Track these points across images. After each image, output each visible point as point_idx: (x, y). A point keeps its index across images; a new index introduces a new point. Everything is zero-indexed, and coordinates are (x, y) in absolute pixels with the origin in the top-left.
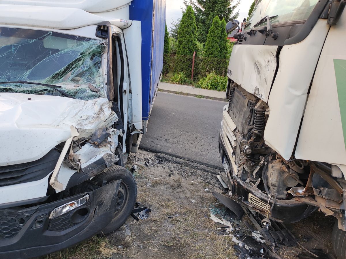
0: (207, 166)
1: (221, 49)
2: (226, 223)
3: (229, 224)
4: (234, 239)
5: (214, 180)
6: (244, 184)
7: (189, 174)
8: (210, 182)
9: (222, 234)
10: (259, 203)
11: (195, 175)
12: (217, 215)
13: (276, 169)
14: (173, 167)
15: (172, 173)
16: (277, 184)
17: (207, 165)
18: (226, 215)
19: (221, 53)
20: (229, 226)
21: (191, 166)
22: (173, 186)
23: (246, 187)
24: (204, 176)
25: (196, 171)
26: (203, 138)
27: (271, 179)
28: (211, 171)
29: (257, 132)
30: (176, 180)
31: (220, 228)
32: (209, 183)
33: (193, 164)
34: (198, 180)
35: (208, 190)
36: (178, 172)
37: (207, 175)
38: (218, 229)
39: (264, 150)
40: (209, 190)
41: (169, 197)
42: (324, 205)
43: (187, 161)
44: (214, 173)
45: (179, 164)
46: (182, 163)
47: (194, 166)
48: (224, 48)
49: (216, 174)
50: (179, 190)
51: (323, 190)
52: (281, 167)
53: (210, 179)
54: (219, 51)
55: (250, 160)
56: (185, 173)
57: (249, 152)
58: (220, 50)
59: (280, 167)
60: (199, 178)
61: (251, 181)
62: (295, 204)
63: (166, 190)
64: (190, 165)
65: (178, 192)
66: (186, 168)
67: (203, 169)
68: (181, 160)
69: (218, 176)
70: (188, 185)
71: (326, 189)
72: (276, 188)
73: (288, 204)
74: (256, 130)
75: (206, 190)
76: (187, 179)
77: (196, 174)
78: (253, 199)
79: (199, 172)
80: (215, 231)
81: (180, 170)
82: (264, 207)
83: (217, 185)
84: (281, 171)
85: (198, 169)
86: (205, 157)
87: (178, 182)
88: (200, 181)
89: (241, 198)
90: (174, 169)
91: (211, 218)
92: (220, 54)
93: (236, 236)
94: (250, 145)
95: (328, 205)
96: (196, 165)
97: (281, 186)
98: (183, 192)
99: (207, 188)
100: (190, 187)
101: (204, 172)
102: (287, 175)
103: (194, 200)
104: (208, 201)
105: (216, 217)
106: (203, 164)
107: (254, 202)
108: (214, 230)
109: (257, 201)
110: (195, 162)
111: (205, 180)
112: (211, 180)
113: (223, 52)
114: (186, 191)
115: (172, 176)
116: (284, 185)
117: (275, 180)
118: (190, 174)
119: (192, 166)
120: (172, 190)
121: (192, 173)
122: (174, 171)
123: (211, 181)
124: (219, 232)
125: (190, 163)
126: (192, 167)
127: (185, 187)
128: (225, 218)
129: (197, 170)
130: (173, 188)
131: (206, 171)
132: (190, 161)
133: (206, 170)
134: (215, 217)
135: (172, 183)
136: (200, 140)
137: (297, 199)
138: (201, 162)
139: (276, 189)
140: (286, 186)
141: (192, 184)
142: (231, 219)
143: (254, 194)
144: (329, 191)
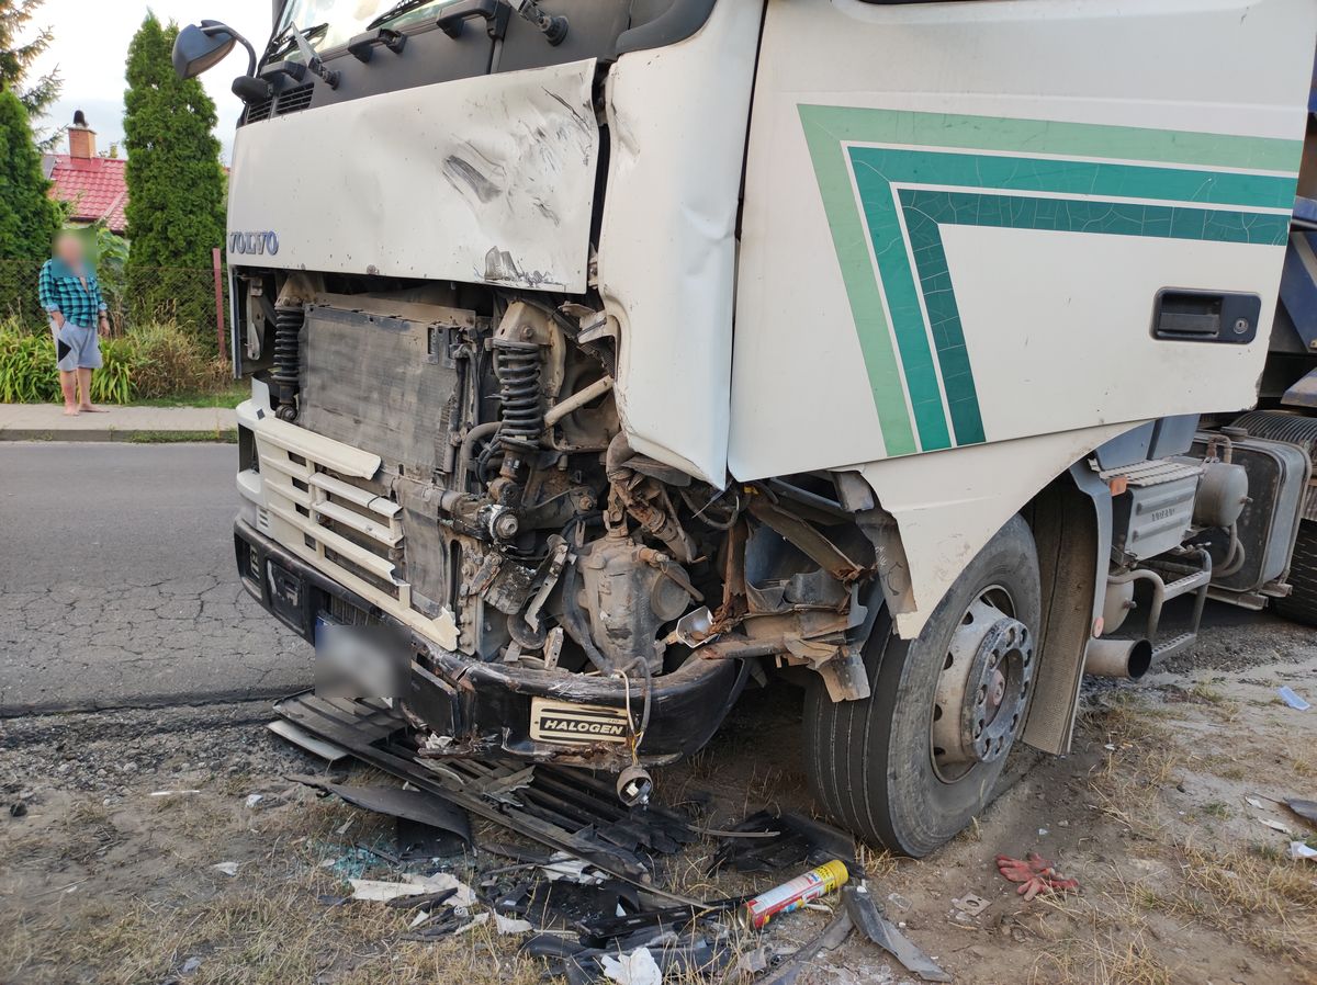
0: (201, 702)
1: (24, 219)
2: (430, 882)
3: (446, 881)
4: (506, 924)
5: (262, 750)
6: (508, 673)
7: (126, 767)
8: (249, 764)
9: (445, 932)
10: (580, 726)
11: (160, 761)
12: (374, 873)
13: (620, 566)
14: (14, 767)
15: (23, 795)
16: (630, 623)
17: (195, 702)
18: (408, 855)
19: (27, 237)
20: (450, 887)
21: (114, 730)
22: (77, 849)
23: (517, 681)
24: (205, 751)
25: (152, 742)
26: (108, 597)
27: (603, 615)
28: (228, 718)
29: (522, 439)
30: (68, 820)
31: (423, 916)
32: (245, 768)
33: (120, 718)
34: (186, 779)
35: (260, 797)
36: (58, 782)
37: (220, 741)
38: (417, 921)
39: (554, 508)
40: (265, 795)
41: (90, 906)
42: (798, 637)
43: (82, 717)
44: (247, 722)
45: (38, 742)
46: (59, 732)
47: (135, 722)
48: (36, 214)
49: (256, 721)
50: (118, 853)
51: (791, 583)
52: (635, 553)
53: (244, 751)
54: (19, 227)
55: (515, 560)
56: (103, 772)
57: (511, 526)
58: (20, 224)
59: (634, 555)
60: (186, 765)
61: (525, 652)
62: (710, 671)
63: (48, 884)
64: (106, 726)
65: (122, 865)
66: (93, 746)
67: (184, 721)
68: (43, 722)
69: (277, 727)
70: (150, 817)
71: (801, 577)
72: (630, 642)
73: (692, 680)
74: (519, 431)
75: (253, 799)
76: (126, 791)
77: (160, 759)
78: (553, 720)
79: (170, 742)
80: (408, 936)
81: (63, 767)
82: (599, 733)
83: (286, 765)
84: (637, 569)
85: (161, 730)
86: (169, 671)
87: (86, 824)
88: (194, 777)
89: (500, 739)
90: (22, 773)
91: (358, 895)
92: (25, 242)
93: (503, 911)
94: (507, 497)
95: (811, 631)
96: (142, 715)
97: (645, 624)
98: (147, 851)
99: (249, 793)
100: (166, 818)
101: (200, 735)
102: (655, 580)
103: (229, 864)
104: (295, 836)
105: (379, 883)
106: (174, 701)
107: (555, 730)
108: (405, 936)
109: (569, 722)
110: (124, 705)
111: (220, 767)
112: (250, 753)
113: (40, 231)
114: (163, 841)
115: (31, 808)
116: (654, 618)
117: (621, 611)
118: (133, 765)
119: (122, 726)
120: (83, 870)
121: (137, 758)
122: (29, 784)
123: (251, 758)
124: (427, 931)
125: (105, 719)
126: (121, 732)
127: (142, 829)
128: (412, 867)
129: (156, 737)
130: (77, 856)
131: (205, 726)
132: (98, 710)
133: (202, 724)
134: (372, 882)
135: (60, 839)
136: (98, 611)
137: (706, 653)
138: (160, 698)
139: (632, 644)
140: (659, 620)
141: (169, 804)
142: (435, 860)
143: (562, 692)
144: (810, 579)
